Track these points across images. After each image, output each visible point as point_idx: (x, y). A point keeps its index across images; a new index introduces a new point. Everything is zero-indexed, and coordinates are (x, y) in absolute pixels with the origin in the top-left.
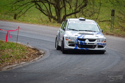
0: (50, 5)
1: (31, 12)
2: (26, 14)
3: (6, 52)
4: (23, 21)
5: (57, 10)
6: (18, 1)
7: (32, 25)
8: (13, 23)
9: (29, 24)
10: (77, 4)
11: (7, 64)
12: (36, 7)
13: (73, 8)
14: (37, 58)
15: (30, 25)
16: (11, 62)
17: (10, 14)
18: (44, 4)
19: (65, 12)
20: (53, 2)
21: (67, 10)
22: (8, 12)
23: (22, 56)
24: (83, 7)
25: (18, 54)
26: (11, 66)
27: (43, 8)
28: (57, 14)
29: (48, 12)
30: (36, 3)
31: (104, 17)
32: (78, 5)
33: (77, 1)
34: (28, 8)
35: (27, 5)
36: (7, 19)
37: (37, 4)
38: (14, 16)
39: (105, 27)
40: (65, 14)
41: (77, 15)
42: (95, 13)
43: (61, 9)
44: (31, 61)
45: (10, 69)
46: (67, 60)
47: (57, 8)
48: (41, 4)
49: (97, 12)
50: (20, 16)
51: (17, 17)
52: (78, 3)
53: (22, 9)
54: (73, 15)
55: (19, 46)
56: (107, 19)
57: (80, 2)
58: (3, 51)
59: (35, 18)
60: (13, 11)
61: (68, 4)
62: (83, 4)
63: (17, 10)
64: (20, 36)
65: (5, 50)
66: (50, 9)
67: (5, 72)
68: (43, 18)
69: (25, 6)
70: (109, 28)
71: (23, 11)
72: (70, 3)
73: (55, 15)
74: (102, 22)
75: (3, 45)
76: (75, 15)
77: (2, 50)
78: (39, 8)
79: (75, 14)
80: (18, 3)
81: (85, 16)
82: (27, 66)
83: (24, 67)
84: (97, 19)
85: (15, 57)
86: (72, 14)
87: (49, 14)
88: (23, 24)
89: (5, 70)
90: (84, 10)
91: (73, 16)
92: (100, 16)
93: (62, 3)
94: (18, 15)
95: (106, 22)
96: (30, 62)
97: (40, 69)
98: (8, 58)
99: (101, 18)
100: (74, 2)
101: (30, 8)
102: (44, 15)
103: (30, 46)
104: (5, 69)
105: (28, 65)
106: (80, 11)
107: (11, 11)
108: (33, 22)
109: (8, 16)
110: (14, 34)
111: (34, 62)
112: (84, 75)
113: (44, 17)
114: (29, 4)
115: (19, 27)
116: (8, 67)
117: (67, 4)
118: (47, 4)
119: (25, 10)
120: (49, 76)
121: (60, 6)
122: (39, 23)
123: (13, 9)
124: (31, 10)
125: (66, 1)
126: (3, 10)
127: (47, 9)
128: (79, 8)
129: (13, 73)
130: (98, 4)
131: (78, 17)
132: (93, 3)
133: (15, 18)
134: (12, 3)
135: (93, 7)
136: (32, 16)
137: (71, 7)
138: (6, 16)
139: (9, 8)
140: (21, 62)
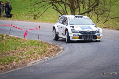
0: (66, 6)
1: (49, 12)
2: (44, 15)
3: (29, 49)
4: (42, 21)
5: (72, 9)
6: (37, 3)
7: (51, 24)
8: (34, 23)
10: (89, 3)
11: (31, 59)
12: (53, 8)
13: (87, 8)
14: (58, 54)
15: (48, 24)
16: (35, 58)
17: (30, 15)
18: (60, 4)
20: (68, 2)
21: (80, 9)
22: (28, 13)
24: (95, 6)
25: (41, 50)
26: (35, 61)
27: (60, 8)
28: (72, 13)
29: (64, 11)
30: (53, 4)
31: (114, 15)
32: (91, 4)
33: (90, 1)
34: (46, 9)
35: (44, 6)
36: (28, 20)
37: (54, 5)
38: (34, 16)
39: (115, 24)
40: (80, 13)
41: (90, 13)
42: (106, 11)
43: (75, 8)
44: (53, 56)
45: (36, 64)
46: (85, 54)
47: (72, 8)
48: (57, 5)
49: (108, 10)
50: (39, 16)
51: (37, 17)
52: (91, 3)
53: (41, 10)
56: (116, 17)
58: (27, 48)
59: (52, 17)
60: (32, 12)
61: (82, 4)
62: (95, 4)
63: (36, 11)
64: (41, 34)
65: (29, 47)
66: (66, 9)
67: (30, 67)
69: (43, 7)
71: (42, 12)
72: (83, 3)
74: (112, 19)
75: (25, 42)
76: (89, 13)
77: (25, 47)
78: (56, 8)
79: (88, 13)
80: (37, 5)
81: (98, 14)
83: (47, 62)
84: (108, 16)
85: (38, 53)
86: (85, 13)
88: (42, 23)
90: (96, 9)
92: (111, 14)
93: (76, 3)
94: (37, 16)
98: (31, 54)
100: (87, 2)
103: (50, 43)
104: (30, 64)
105: (50, 60)
106: (93, 9)
109: (29, 17)
110: (35, 33)
112: (102, 67)
114: (46, 5)
115: (40, 26)
116: (33, 62)
117: (81, 4)
118: (63, 5)
120: (70, 69)
123: (33, 11)
124: (48, 11)
125: (80, 1)
126: (24, 12)
127: (63, 10)
128: (92, 7)
129: (38, 67)
130: (109, 3)
131: (91, 15)
132: (104, 2)
133: (35, 18)
134: (32, 5)
135: (104, 5)
136: (50, 16)
137: (85, 6)
138: (26, 17)
139: (29, 9)
140: (44, 57)
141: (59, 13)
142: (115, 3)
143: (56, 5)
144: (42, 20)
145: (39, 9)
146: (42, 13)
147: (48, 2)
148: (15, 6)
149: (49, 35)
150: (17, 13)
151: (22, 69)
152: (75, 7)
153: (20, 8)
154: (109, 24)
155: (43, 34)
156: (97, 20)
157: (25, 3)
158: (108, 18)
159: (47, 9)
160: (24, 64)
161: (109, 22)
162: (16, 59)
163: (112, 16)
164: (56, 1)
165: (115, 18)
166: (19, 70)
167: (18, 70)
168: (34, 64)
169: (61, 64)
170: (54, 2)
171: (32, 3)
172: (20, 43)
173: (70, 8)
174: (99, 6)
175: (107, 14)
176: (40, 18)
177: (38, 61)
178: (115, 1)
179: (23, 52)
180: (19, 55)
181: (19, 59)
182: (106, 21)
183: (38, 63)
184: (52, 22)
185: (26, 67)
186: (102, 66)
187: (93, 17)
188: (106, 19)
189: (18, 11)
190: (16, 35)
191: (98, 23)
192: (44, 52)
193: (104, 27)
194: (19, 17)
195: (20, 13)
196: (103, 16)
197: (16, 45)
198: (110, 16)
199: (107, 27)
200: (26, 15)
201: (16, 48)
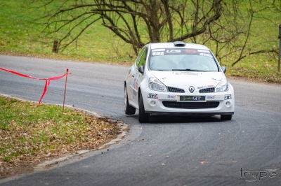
0: (136, 19)
1: (92, 34)
2: (81, 41)
3: (40, 128)
4: (74, 56)
5: (152, 28)
6: (62, 11)
7: (97, 65)
8: (52, 61)
9: (88, 62)
10: (197, 13)
11: (44, 155)
12: (104, 24)
13: (190, 24)
14: (112, 141)
15: (91, 64)
16: (54, 152)
17: (44, 41)
18: (120, 15)
19: (171, 34)
20: (142, 9)
21: (174, 28)
22: (39, 37)
24: (211, 21)
25: (69, 131)
26: (54, 160)
27: (120, 24)
28: (151, 37)
29: (131, 33)
30: (102, 14)
31: (260, 43)
32: (201, 16)
33: (198, 8)
34: (84, 25)
35: (81, 18)
36: (37, 53)
37: (105, 15)
38: (53, 44)
39: (263, 66)
40: (171, 38)
41: (199, 37)
42: (239, 33)
43: (160, 26)
44: (100, 148)
45: (56, 166)
46: (184, 143)
47: (152, 24)
48: (112, 15)
49: (244, 31)
50: (67, 45)
51: (61, 47)
52: (200, 11)
53: (71, 28)
54: (189, 39)
55: (70, 114)
56: (266, 48)
57: (204, 10)
58: (34, 126)
59: (100, 48)
60: (50, 33)
61: (178, 15)
62: (212, 14)
63: (60, 30)
64: (69, 91)
65: (39, 124)
66: (135, 26)
67: (42, 174)
68: (119, 49)
69: (78, 21)
70: (272, 68)
72: (181, 12)
73: (148, 41)
74: (254, 55)
75: (31, 112)
76: (195, 39)
77: (30, 124)
78: (110, 25)
79: (192, 38)
80: (62, 16)
81: (217, 42)
82: (91, 158)
83: (85, 162)
84: (244, 47)
85: (62, 139)
86: (186, 37)
87: (133, 38)
88: (74, 63)
89: (42, 169)
90: (214, 28)
91: (189, 41)
92: (252, 40)
93: (162, 12)
94: (63, 43)
95: (264, 54)
96: (98, 150)
97: (121, 165)
98: (45, 141)
99: (252, 45)
100: (190, 9)
101: (90, 26)
102: (122, 42)
103: (94, 113)
104: (42, 166)
105: (94, 157)
106: (205, 29)
108: (97, 59)
109: (40, 46)
110: (56, 86)
111: (105, 150)
112: (226, 177)
113: (122, 46)
114: (87, 16)
115: (67, 70)
116: (48, 162)
117: (175, 15)
118: (128, 16)
119: (77, 30)
120: (144, 181)
121: (158, 20)
122: (110, 59)
123: (51, 30)
124: (91, 32)
125: (172, 8)
126: (27, 32)
127: (129, 28)
128: (203, 22)
129: (62, 176)
130: (246, 12)
131: (201, 42)
132: (236, 10)
133: (55, 50)
134: (48, 15)
135: (235, 19)
136: (94, 45)
137: (185, 21)
138: (34, 45)
139: (41, 26)
140: (78, 150)
141: (118, 38)
142: (263, 12)
143: (111, 17)
144: (75, 54)
145: (67, 26)
146: (75, 36)
147: (90, 8)
148: (7, 17)
149: (92, 92)
150: (10, 35)
151: (20, 180)
152: (160, 22)
153: (18, 23)
154: (247, 67)
155: (77, 89)
156: (217, 55)
157: (32, 10)
158: (244, 50)
159: (87, 26)
160: (25, 165)
161: (245, 62)
162: (4, 152)
163: (255, 46)
164: (111, 6)
165: (263, 52)
166: (13, 181)
167: (10, 182)
168: (51, 168)
169: (122, 167)
170: (107, 8)
171: (49, 10)
172: (17, 111)
173: (147, 24)
174: (221, 21)
175: (241, 42)
176: (69, 48)
177: (61, 159)
178: (264, 7)
179: (24, 136)
180: (14, 143)
181: (13, 154)
182: (239, 59)
183: (61, 165)
184: (100, 60)
185: (32, 176)
186: (227, 175)
188: (238, 53)
189: (13, 31)
190: (5, 92)
192: (79, 137)
193: (234, 75)
194: (16, 46)
195: (19, 37)
196: (231, 46)
197: (7, 117)
198: (249, 46)
199: (240, 74)
200: (33, 41)
201: (5, 125)
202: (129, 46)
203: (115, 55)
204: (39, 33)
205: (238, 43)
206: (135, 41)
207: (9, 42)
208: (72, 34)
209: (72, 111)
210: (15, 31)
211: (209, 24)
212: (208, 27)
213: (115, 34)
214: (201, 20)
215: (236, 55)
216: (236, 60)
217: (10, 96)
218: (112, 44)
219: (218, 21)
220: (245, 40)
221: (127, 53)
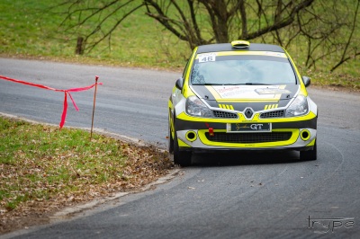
0: (195, 6)
1: (131, 28)
2: (116, 38)
3: (57, 161)
4: (106, 59)
5: (216, 18)
7: (139, 71)
8: (75, 66)
9: (126, 67)
11: (64, 199)
12: (149, 13)
13: (270, 13)
14: (161, 180)
15: (130, 71)
16: (78, 195)
17: (64, 37)
18: (171, 1)
19: (244, 27)
21: (247, 18)
22: (56, 32)
23: (113, 174)
24: (301, 8)
25: (100, 167)
26: (80, 207)
27: (172, 14)
28: (215, 32)
29: (187, 26)
32: (286, 1)
34: (120, 15)
35: (116, 5)
36: (54, 55)
38: (76, 42)
40: (244, 32)
41: (283, 33)
42: (340, 25)
43: (228, 15)
44: (143, 189)
45: (80, 215)
47: (217, 13)
49: (347, 22)
50: (96, 43)
51: (87, 46)
53: (101, 20)
54: (269, 34)
55: (100, 141)
58: (50, 159)
59: (143, 47)
60: (71, 26)
63: (86, 23)
64: (100, 108)
65: (56, 155)
66: (193, 16)
67: (62, 226)
68: (171, 49)
69: (111, 9)
71: (105, 28)
73: (211, 37)
75: (44, 139)
76: (278, 34)
77: (44, 155)
78: (157, 14)
79: (274, 32)
80: (88, 2)
81: (310, 37)
82: (130, 203)
83: (123, 208)
84: (348, 44)
85: (90, 177)
86: (265, 31)
87: (190, 32)
88: (106, 69)
89: (62, 220)
90: (305, 18)
91: (269, 37)
94: (90, 40)
96: (141, 191)
97: (174, 213)
98: (66, 180)
101: (128, 17)
102: (175, 38)
103: (135, 140)
104: (62, 215)
105: (135, 201)
106: (293, 19)
107: (66, 27)
108: (139, 62)
109: (57, 45)
111: (151, 192)
113: (174, 44)
115: (97, 78)
116: (70, 210)
118: (182, 2)
119: (111, 22)
120: (207, 236)
121: (225, 7)
122: (157, 63)
123: (73, 22)
124: (129, 24)
126: (39, 26)
127: (184, 19)
128: (289, 10)
129: (89, 229)
131: (287, 39)
133: (80, 50)
134: (70, 1)
135: (335, 5)
136: (134, 43)
137: (263, 8)
138: (49, 44)
139: (58, 17)
140: (112, 192)
141: (169, 33)
143: (159, 4)
144: (107, 56)
145: (97, 16)
146: (107, 31)
149: (131, 110)
150: (14, 29)
151: (29, 235)
152: (228, 10)
153: (26, 13)
154: (353, 74)
155: (110, 106)
156: (309, 57)
158: (348, 49)
159: (125, 17)
160: (38, 215)
161: (350, 66)
162: (8, 196)
166: (20, 237)
167: (16, 238)
168: (73, 218)
169: (175, 216)
172: (26, 138)
173: (210, 12)
174: (316, 8)
175: (343, 38)
176: (99, 47)
177: (88, 205)
179: (36, 173)
180: (21, 183)
181: (19, 199)
182: (341, 62)
183: (88, 213)
184: (143, 64)
185: (47, 229)
187: (293, 47)
188: (339, 54)
189: (19, 24)
190: (8, 111)
191: (312, 68)
192: (113, 173)
193: (334, 85)
194: (24, 45)
195: (27, 32)
196: (330, 44)
197: (12, 146)
198: (355, 43)
199: (343, 83)
200: (48, 37)
201: (8, 158)
202: (185, 44)
203: (165, 57)
204: (55, 26)
205: (340, 39)
206: (193, 37)
207: (14, 40)
208: (103, 27)
209: (103, 137)
210: (22, 24)
211: (297, 12)
212: (296, 17)
213: (164, 27)
214: (286, 7)
215: (336, 56)
216: (337, 63)
217: (15, 117)
218: (160, 42)
219: (310, 7)
220: (349, 35)
221: (181, 55)
